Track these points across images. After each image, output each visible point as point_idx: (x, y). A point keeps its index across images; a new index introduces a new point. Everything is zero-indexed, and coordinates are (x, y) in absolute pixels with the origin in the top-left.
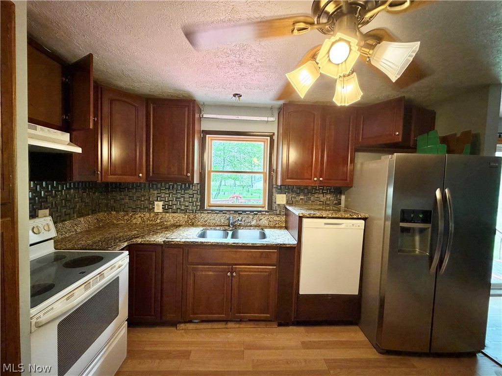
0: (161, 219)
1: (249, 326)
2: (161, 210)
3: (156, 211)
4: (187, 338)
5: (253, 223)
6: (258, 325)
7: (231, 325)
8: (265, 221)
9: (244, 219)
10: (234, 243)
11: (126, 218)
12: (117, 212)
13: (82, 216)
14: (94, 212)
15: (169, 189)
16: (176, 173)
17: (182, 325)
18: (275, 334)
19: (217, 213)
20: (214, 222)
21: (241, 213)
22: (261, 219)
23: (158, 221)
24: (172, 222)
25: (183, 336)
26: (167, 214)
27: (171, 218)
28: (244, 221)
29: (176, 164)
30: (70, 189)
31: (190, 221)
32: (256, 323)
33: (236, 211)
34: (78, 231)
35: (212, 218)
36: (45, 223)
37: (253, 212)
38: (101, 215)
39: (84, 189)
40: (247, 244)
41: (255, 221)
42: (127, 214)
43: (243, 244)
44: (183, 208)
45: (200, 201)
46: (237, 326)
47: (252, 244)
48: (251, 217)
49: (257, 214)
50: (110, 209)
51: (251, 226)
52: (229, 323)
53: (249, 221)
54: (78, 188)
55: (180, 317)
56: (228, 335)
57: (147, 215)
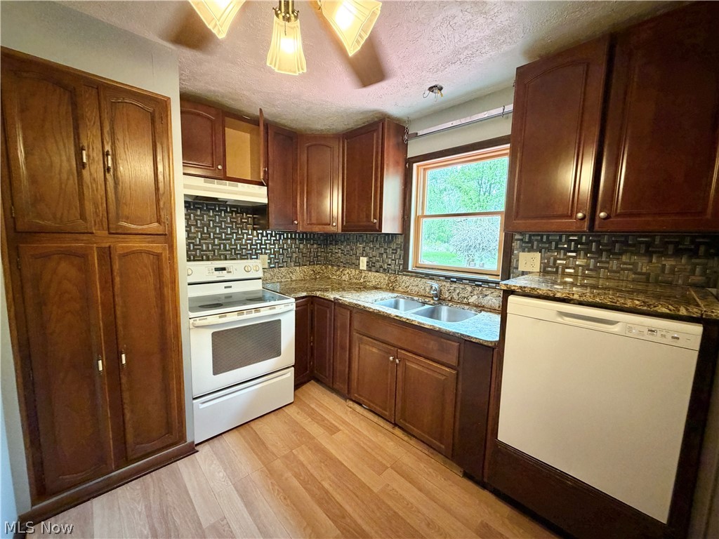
0: (364, 278)
1: (420, 449)
2: (365, 268)
3: (361, 268)
4: (349, 418)
5: (472, 300)
6: (432, 454)
7: (398, 432)
8: (494, 300)
9: (458, 291)
10: (397, 316)
11: (338, 273)
12: (332, 266)
13: (299, 266)
14: (311, 263)
15: (373, 241)
16: (365, 219)
17: (351, 402)
18: (450, 483)
19: (421, 277)
20: (417, 289)
21: (455, 282)
22: (486, 295)
23: (362, 280)
24: (374, 283)
25: (346, 413)
26: (370, 273)
27: (374, 278)
28: (458, 294)
29: (365, 209)
30: (287, 238)
31: (390, 285)
32: (431, 450)
33: (447, 278)
34: (294, 278)
35: (415, 283)
36: (254, 264)
37: (474, 280)
38: (317, 267)
39: (301, 240)
40: (413, 321)
41: (476, 297)
42: (339, 269)
43: (408, 319)
44: (386, 266)
45: (404, 259)
46: (406, 438)
47: (419, 323)
48: (469, 289)
49: (480, 286)
50: (328, 262)
51: (468, 304)
52: (397, 428)
53: (466, 296)
54: (295, 239)
55: (346, 392)
56: (389, 441)
57: (353, 271)
